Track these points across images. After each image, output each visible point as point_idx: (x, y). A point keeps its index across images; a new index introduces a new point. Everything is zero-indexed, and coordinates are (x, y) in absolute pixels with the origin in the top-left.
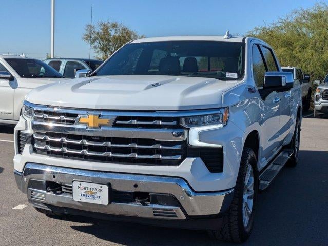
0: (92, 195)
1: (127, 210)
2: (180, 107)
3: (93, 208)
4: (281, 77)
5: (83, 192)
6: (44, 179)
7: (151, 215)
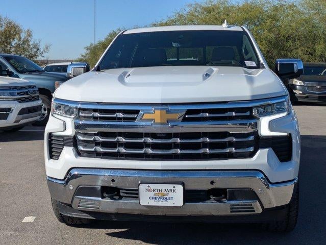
0: (163, 197)
1: (202, 210)
2: (253, 96)
3: (162, 211)
4: (293, 64)
5: (152, 194)
6: (99, 184)
7: (228, 213)
